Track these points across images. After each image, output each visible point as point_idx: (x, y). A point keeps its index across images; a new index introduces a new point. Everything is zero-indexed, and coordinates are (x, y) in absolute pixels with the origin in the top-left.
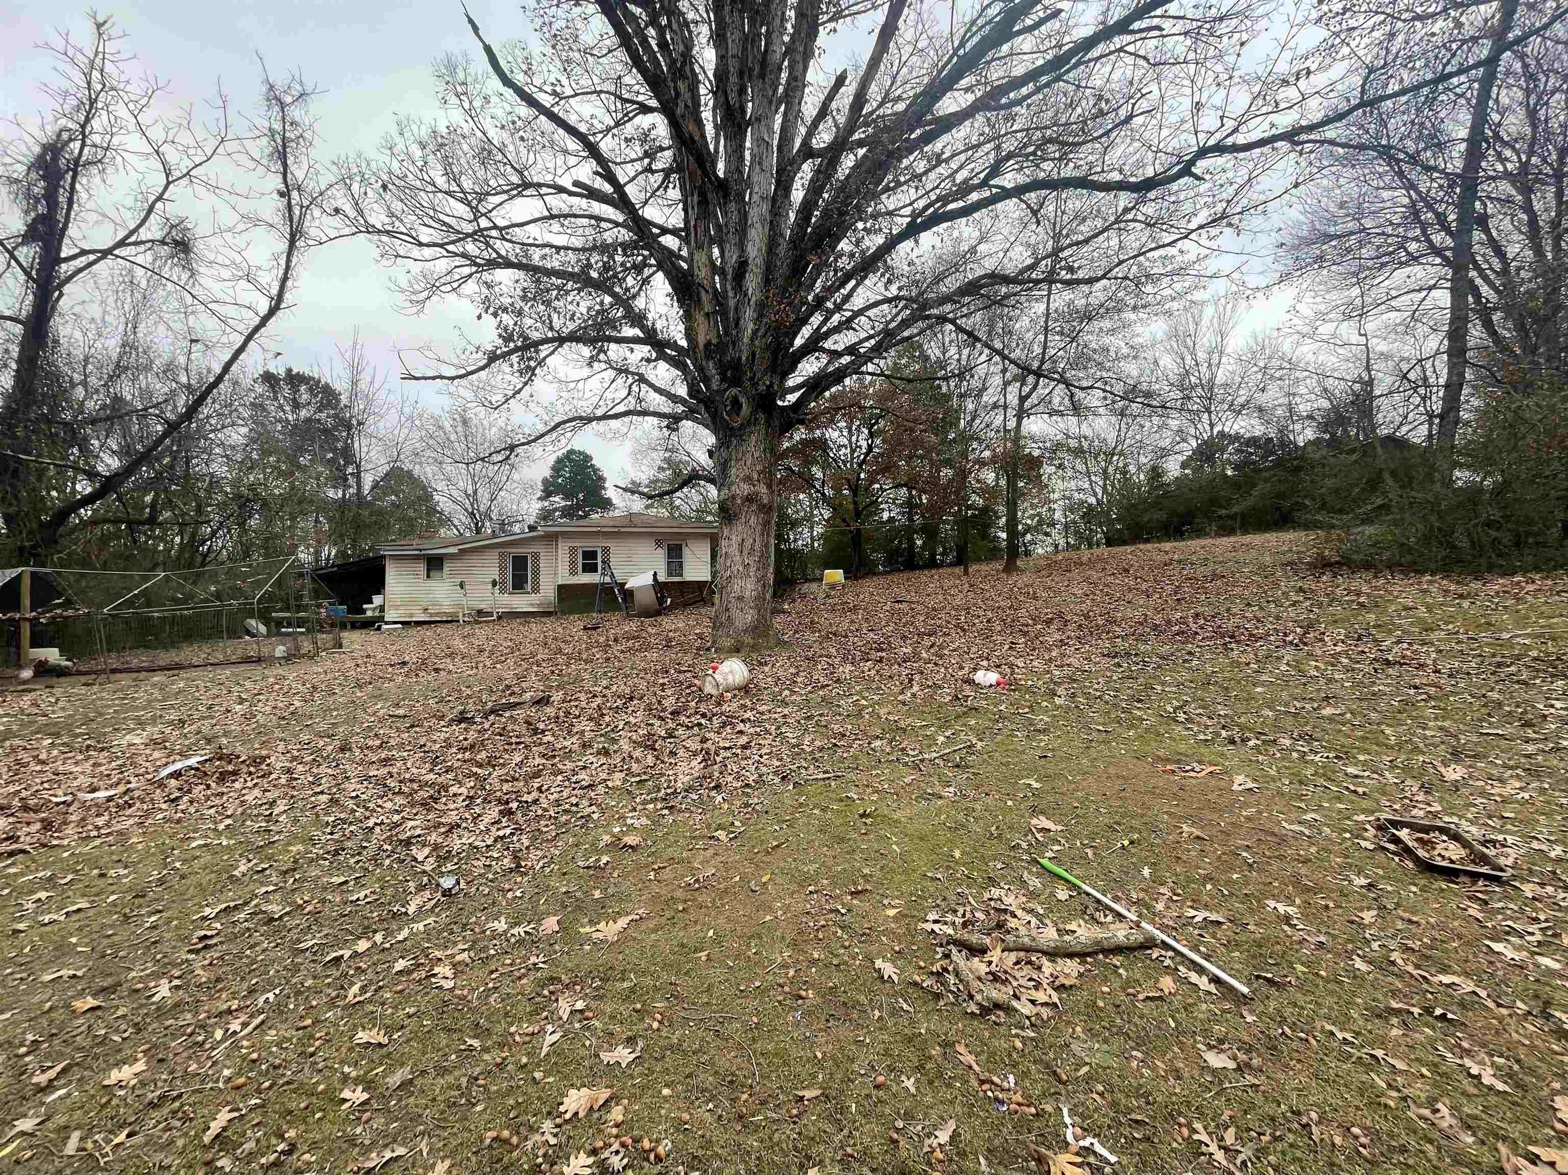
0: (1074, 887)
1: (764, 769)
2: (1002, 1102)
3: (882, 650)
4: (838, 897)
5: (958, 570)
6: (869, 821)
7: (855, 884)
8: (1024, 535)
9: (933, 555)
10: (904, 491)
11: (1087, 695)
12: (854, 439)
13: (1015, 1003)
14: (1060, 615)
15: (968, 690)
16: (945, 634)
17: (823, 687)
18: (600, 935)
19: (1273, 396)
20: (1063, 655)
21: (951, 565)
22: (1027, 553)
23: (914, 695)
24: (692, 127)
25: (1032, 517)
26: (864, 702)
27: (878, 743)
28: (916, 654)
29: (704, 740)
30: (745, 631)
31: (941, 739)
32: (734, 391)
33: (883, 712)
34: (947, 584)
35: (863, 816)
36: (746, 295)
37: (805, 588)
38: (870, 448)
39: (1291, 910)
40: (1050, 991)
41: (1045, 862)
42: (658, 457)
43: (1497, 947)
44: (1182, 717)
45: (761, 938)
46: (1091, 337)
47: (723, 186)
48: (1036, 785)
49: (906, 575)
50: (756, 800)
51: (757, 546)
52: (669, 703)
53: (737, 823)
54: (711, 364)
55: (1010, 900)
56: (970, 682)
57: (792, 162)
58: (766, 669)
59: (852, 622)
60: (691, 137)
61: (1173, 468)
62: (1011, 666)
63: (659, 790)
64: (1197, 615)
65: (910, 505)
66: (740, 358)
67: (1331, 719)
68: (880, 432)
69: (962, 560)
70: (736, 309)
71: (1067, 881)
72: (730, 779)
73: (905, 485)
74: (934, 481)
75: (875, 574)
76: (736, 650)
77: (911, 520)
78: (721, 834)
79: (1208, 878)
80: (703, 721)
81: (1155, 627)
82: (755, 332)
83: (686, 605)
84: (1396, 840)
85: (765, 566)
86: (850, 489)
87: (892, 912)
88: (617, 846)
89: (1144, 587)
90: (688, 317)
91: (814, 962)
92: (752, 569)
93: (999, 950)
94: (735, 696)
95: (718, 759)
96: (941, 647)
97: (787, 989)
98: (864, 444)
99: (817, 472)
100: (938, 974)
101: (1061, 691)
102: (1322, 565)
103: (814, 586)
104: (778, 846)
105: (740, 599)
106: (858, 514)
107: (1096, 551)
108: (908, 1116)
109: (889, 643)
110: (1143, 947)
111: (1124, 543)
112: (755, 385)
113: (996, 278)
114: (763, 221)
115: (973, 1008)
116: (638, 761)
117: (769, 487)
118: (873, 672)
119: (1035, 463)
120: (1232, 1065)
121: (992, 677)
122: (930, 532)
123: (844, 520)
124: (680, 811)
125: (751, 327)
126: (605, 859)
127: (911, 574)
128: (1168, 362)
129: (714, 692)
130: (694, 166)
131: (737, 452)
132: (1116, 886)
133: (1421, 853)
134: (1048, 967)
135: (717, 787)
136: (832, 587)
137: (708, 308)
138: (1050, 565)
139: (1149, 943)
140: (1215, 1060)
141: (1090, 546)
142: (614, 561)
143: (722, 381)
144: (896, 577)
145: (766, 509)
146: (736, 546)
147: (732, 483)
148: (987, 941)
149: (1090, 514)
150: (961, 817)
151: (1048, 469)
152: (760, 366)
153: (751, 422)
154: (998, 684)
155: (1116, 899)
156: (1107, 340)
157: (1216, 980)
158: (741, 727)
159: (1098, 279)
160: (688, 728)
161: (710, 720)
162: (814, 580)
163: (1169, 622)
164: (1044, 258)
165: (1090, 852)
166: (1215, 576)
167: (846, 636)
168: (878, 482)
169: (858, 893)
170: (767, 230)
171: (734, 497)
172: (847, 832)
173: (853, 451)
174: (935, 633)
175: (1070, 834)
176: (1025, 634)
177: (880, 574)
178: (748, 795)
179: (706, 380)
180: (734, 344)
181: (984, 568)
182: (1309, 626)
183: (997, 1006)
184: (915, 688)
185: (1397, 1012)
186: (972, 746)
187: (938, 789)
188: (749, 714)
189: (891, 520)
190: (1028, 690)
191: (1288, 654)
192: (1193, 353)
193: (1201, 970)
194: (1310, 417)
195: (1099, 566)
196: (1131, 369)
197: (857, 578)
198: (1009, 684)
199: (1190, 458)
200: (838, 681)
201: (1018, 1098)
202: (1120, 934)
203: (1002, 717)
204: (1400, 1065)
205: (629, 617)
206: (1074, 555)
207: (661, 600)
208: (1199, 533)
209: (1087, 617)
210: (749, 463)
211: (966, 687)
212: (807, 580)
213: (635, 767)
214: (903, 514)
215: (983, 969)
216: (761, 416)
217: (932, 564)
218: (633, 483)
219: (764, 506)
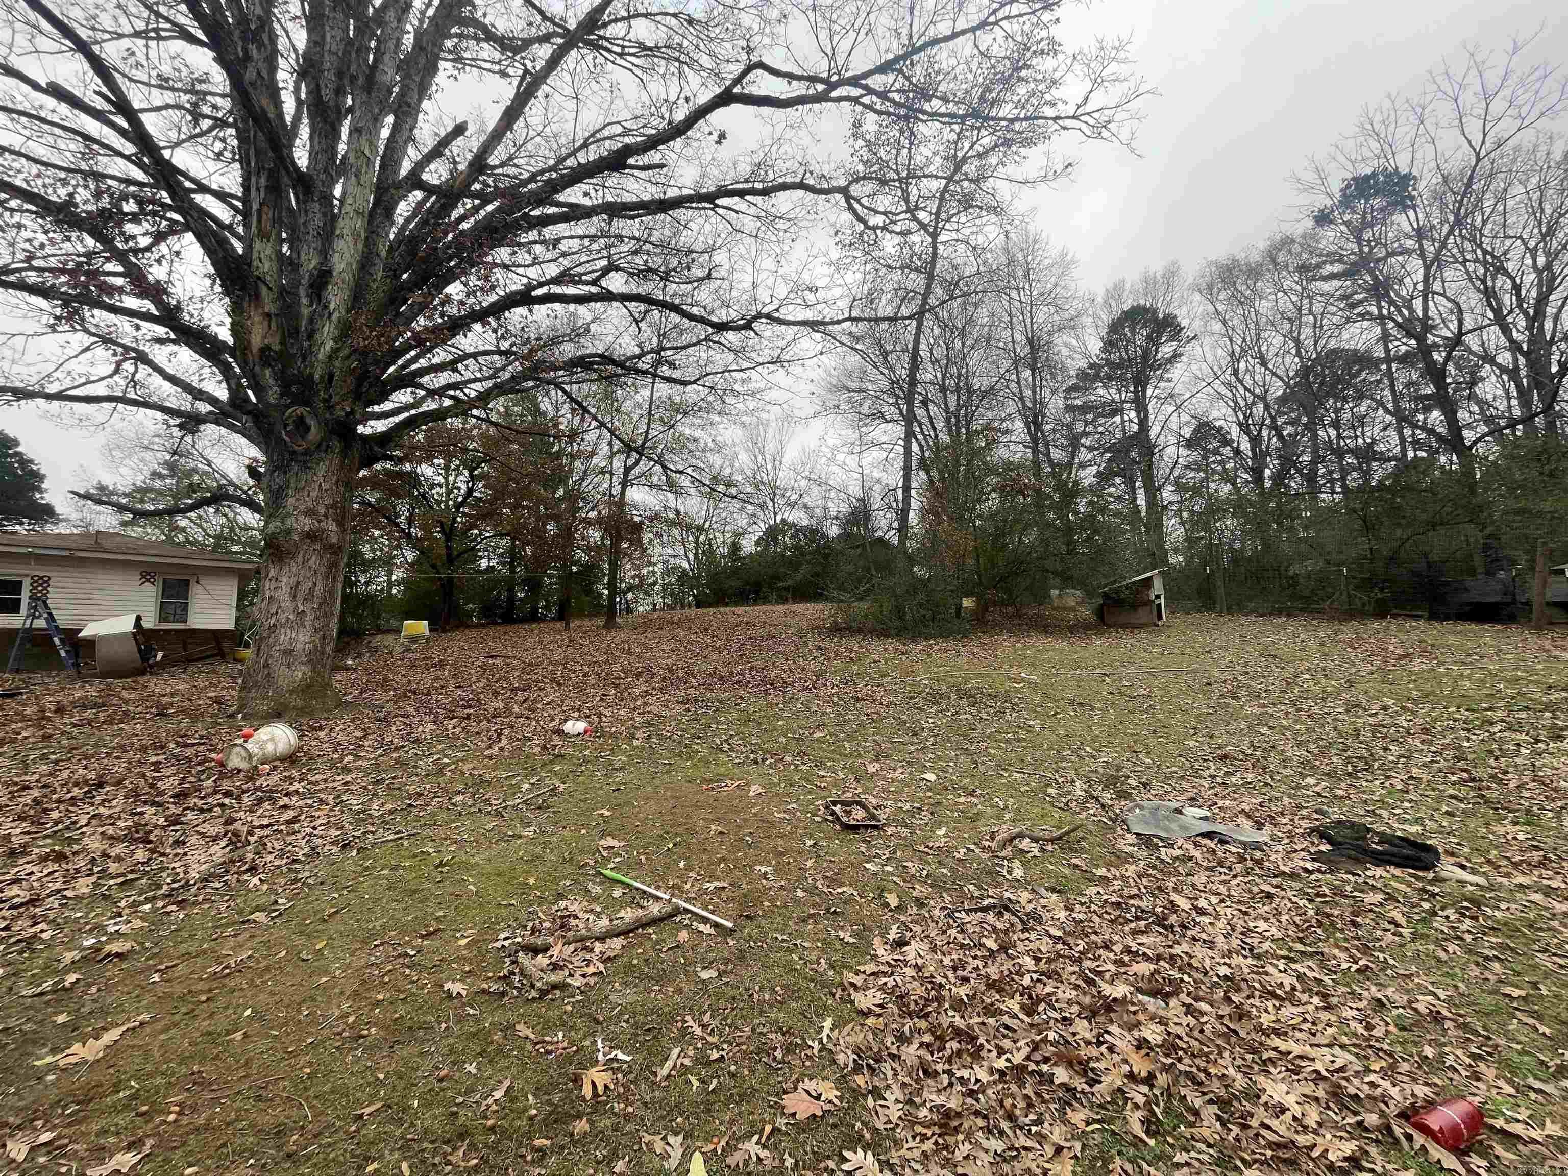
0: (628, 885)
1: (319, 841)
2: (550, 1053)
3: (470, 707)
4: (407, 943)
5: (559, 625)
6: (445, 869)
7: (426, 926)
8: (625, 593)
9: (535, 609)
10: (506, 542)
11: (661, 737)
12: (451, 479)
13: (569, 980)
14: (649, 669)
15: (556, 740)
16: (540, 689)
17: (397, 749)
18: (73, 1060)
19: (814, 498)
20: (645, 704)
21: (553, 619)
22: (629, 611)
23: (502, 749)
24: (265, 102)
25: (633, 577)
26: (446, 760)
27: (460, 798)
28: (508, 711)
29: (230, 821)
30: (291, 692)
31: (526, 786)
32: (300, 410)
33: (466, 767)
34: (547, 638)
35: (441, 865)
36: (326, 307)
37: (377, 640)
38: (470, 491)
39: (768, 869)
40: (598, 964)
41: (607, 872)
42: (156, 459)
43: (868, 866)
44: (726, 747)
45: (313, 999)
46: (685, 428)
47: (303, 182)
48: (607, 813)
49: (502, 629)
50: (307, 874)
51: (318, 591)
52: (170, 784)
53: (280, 901)
54: (268, 372)
55: (575, 907)
56: (560, 732)
57: (398, 185)
58: (322, 734)
59: (437, 678)
60: (264, 111)
61: (748, 546)
62: (599, 715)
63: (159, 887)
64: (752, 668)
65: (513, 557)
66: (311, 376)
67: (818, 740)
68: (482, 477)
69: (563, 615)
70: (311, 321)
71: (623, 883)
72: (270, 858)
73: (508, 535)
74: (539, 534)
75: (468, 627)
76: (276, 715)
77: (513, 571)
78: (260, 916)
79: (723, 859)
80: (227, 801)
81: (721, 678)
82: (335, 351)
83: (189, 660)
84: (833, 813)
85: (328, 615)
86: (443, 531)
87: (463, 942)
88: (95, 957)
89: (719, 643)
90: (236, 310)
91: (378, 1003)
92: (309, 617)
93: (560, 945)
94: (275, 768)
95: (252, 839)
96: (535, 701)
97: (346, 1034)
98: (464, 488)
99: (403, 509)
100: (505, 977)
101: (639, 734)
102: (836, 630)
103: (389, 639)
104: (336, 912)
105: (288, 652)
106: (451, 560)
107: (687, 612)
108: (470, 1091)
109: (479, 700)
110: (671, 915)
111: (710, 606)
112: (330, 408)
113: (606, 359)
114: (356, 236)
115: (534, 994)
116: (118, 859)
117: (340, 524)
118: (458, 730)
119: (637, 528)
120: (715, 974)
121: (581, 726)
122: (533, 585)
123: (434, 566)
124: (195, 903)
125: (329, 345)
126: (72, 978)
127: (509, 628)
128: (744, 458)
129: (244, 765)
130: (263, 144)
131: (298, 481)
132: (658, 879)
133: (845, 819)
134: (598, 947)
135: (253, 870)
136: (413, 639)
137: (269, 307)
138: (646, 624)
139: (677, 911)
140: (705, 975)
141: (682, 607)
142: (54, 598)
143: (282, 395)
144: (491, 631)
145: (335, 550)
146: (285, 590)
147: (288, 515)
148: (551, 940)
149: (683, 577)
150: (538, 850)
151: (646, 537)
152: (337, 391)
153: (322, 447)
154: (586, 732)
155: (658, 888)
156: (698, 434)
157: (716, 925)
158: (285, 801)
159: (690, 383)
160: (202, 811)
161: (239, 799)
162: (389, 631)
163: (731, 673)
164: (649, 353)
165: (643, 858)
166: (770, 636)
167: (428, 694)
168: (476, 527)
169: (429, 934)
170: (360, 246)
171: (289, 532)
172: (421, 884)
173: (449, 492)
174: (529, 688)
175: (628, 847)
176: (616, 686)
177: (475, 626)
178: (297, 871)
179: (259, 390)
180: (304, 358)
181: (587, 623)
182: (819, 675)
183: (555, 987)
184: (504, 742)
185: (811, 916)
186: (555, 788)
187: (519, 830)
188: (296, 786)
189: (490, 569)
190: (612, 736)
191: (803, 696)
192: (763, 455)
193: (705, 920)
194: (836, 518)
195: (686, 625)
196: (716, 460)
197: (444, 631)
198: (595, 732)
199: (761, 538)
200: (416, 741)
201: (565, 1044)
202: (655, 909)
203: (586, 761)
204: (806, 945)
205: (81, 677)
206: (667, 615)
207: (145, 655)
208: (766, 601)
209: (670, 670)
210: (314, 494)
211: (556, 737)
212: (380, 631)
213: (113, 867)
214: (503, 564)
215: (546, 961)
216: (336, 444)
217: (533, 617)
218: (102, 488)
219: (332, 546)
